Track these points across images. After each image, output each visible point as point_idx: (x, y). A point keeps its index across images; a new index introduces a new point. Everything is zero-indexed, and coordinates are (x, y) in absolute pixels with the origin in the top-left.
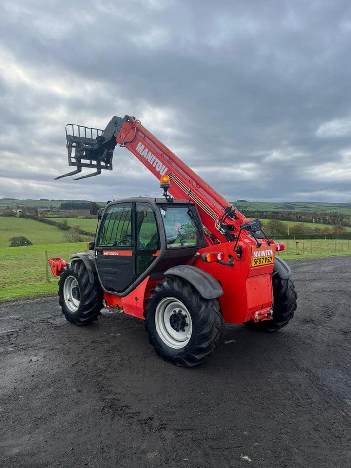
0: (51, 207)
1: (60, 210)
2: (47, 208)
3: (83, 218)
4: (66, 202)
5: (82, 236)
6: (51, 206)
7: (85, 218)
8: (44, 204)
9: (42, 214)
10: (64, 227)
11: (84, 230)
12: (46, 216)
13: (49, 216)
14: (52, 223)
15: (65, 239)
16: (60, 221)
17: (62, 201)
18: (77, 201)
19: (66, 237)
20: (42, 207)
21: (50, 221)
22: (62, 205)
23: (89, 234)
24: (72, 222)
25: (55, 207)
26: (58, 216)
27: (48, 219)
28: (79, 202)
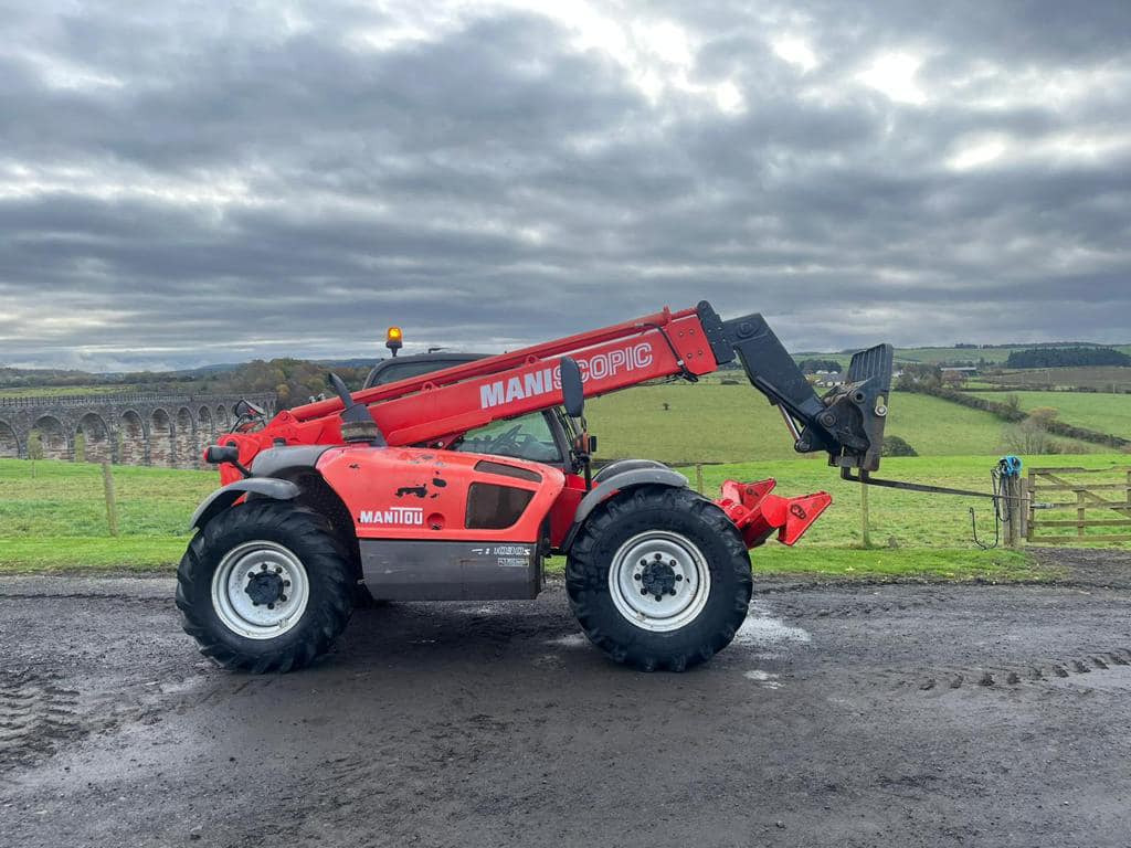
0: (982, 364)
1: (1007, 371)
2: (971, 366)
3: (1071, 390)
4: (1025, 349)
5: (1058, 440)
6: (982, 360)
7: (1075, 391)
8: (963, 357)
9: (952, 380)
10: (1010, 415)
11: (1067, 422)
12: (964, 386)
13: (971, 385)
14: (977, 405)
15: (1005, 445)
16: (1000, 398)
17: (1014, 346)
18: (1056, 345)
19: (1009, 441)
20: (958, 365)
21: (971, 398)
22: (1013, 357)
23: (1082, 434)
24: (1031, 402)
25: (992, 363)
26: (997, 386)
27: (966, 393)
28: (1063, 348)
